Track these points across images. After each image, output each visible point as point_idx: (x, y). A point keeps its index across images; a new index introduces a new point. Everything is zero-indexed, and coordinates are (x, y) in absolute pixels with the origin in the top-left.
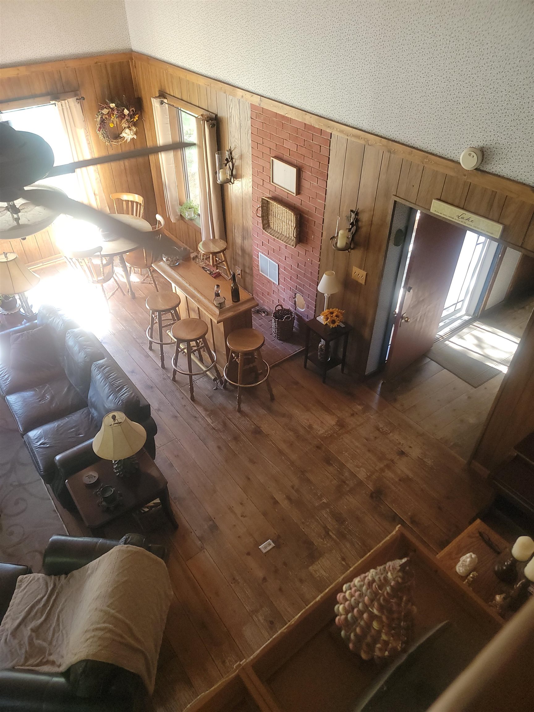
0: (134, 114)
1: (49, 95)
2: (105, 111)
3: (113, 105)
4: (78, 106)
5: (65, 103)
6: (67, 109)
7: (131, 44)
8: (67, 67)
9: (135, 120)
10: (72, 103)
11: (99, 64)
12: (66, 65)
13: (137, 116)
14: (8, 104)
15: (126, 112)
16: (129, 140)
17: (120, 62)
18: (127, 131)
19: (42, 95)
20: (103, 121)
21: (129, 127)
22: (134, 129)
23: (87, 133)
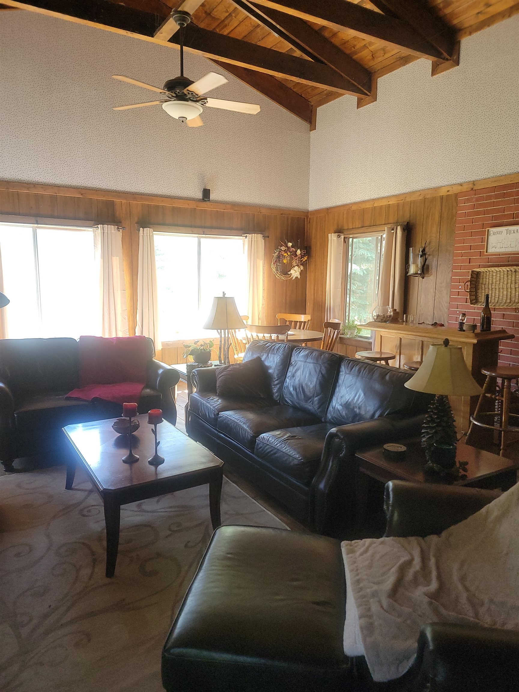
0: (304, 256)
1: (242, 230)
2: (283, 248)
3: (290, 244)
4: (263, 241)
5: (255, 236)
6: (255, 240)
7: (309, 206)
8: (260, 213)
9: (304, 260)
10: (258, 238)
11: (283, 215)
12: (260, 211)
13: (307, 257)
14: (211, 230)
15: (299, 252)
16: (294, 278)
17: (298, 217)
18: (296, 268)
19: (237, 229)
20: (279, 257)
21: (297, 265)
22: (302, 268)
23: (264, 264)
